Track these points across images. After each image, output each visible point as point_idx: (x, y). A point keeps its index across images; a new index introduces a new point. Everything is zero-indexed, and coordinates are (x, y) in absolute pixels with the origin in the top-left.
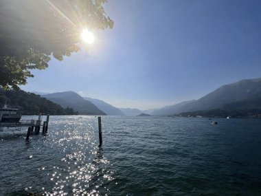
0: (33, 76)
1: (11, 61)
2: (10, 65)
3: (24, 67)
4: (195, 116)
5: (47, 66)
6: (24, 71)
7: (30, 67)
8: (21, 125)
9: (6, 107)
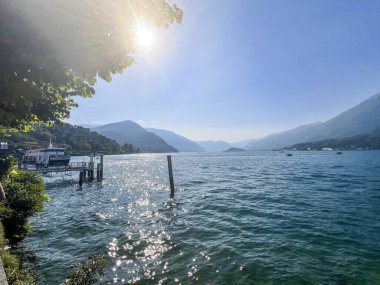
0: (77, 105)
1: (49, 88)
2: (48, 95)
3: (64, 95)
4: (320, 149)
5: (93, 92)
6: (66, 99)
7: (72, 94)
8: (71, 169)
9: (51, 147)
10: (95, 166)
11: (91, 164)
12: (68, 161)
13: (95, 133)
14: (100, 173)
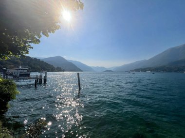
0: (32, 48)
1: (17, 38)
2: (16, 42)
3: (26, 42)
4: (145, 71)
5: (39, 41)
6: (27, 44)
7: (30, 42)
8: (31, 78)
9: (20, 67)
10: (43, 77)
11: (41, 76)
12: (29, 74)
13: (43, 61)
14: (45, 80)
